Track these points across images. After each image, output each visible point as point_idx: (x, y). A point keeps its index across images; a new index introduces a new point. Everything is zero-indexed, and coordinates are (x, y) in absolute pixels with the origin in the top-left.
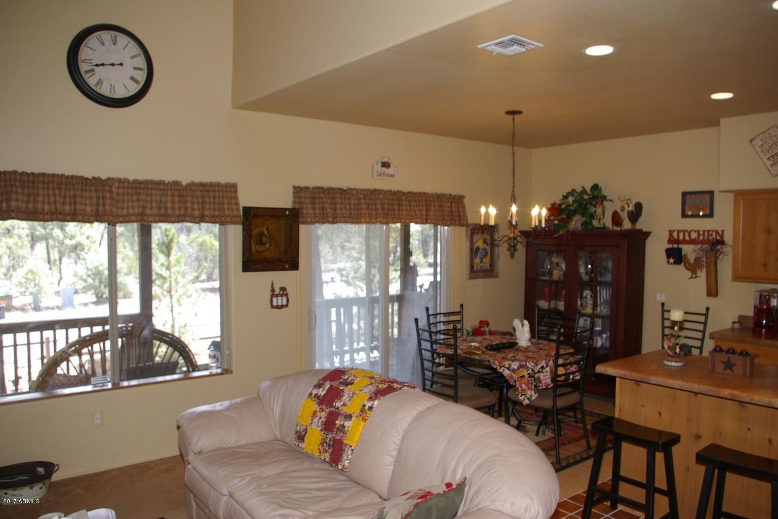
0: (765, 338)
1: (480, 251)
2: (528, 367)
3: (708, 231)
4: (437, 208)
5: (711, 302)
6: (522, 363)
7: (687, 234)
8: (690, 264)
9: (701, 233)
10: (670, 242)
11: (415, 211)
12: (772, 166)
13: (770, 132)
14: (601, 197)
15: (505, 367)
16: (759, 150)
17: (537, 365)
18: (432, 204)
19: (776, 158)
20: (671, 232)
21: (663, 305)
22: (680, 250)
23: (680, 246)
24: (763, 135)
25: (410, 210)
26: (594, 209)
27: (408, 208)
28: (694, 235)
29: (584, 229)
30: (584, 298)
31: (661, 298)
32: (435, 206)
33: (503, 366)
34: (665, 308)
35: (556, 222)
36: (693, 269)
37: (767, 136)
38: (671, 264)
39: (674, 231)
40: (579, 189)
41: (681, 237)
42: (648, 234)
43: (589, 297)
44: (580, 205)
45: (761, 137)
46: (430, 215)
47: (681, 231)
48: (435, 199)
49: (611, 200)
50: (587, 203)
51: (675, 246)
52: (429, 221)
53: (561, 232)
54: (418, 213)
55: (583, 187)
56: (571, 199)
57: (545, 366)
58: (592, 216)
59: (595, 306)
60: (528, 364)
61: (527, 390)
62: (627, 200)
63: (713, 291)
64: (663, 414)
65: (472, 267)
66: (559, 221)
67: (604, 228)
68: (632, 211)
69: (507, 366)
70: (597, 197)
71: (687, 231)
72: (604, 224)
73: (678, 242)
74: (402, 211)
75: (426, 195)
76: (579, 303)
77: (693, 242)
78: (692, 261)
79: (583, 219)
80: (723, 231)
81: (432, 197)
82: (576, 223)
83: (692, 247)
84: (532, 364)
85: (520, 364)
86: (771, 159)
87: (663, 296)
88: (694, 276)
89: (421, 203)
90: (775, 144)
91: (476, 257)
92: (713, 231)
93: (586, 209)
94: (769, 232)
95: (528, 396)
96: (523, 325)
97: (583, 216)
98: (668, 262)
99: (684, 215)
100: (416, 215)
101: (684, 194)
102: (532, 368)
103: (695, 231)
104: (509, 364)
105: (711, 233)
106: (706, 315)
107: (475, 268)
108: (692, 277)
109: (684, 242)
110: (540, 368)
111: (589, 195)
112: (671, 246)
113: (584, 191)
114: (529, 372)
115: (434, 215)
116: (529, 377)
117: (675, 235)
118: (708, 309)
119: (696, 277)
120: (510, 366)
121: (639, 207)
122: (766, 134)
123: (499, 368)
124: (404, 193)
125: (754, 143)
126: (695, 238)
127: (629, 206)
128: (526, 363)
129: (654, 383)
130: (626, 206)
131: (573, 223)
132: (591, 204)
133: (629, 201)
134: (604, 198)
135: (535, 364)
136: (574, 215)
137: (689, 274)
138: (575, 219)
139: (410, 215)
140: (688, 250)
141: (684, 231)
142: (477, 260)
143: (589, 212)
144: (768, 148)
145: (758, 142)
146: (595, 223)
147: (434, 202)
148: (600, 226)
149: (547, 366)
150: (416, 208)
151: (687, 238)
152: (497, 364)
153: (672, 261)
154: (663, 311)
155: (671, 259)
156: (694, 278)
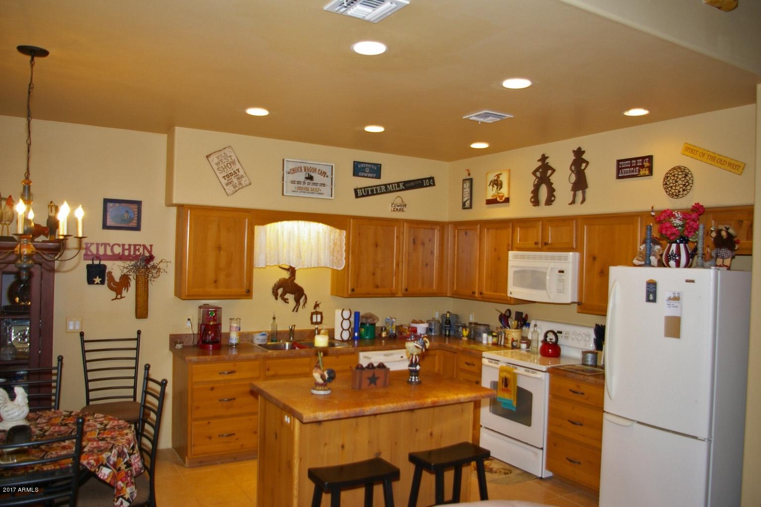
0: (213, 354)
3: (135, 246)
5: (141, 324)
7: (109, 249)
8: (115, 283)
9: (127, 247)
10: (87, 257)
12: (227, 184)
13: (225, 151)
16: (215, 167)
19: (230, 177)
21: (82, 334)
22: (103, 267)
23: (103, 262)
24: (219, 153)
28: (118, 250)
31: (74, 326)
34: (85, 338)
36: (119, 287)
37: (223, 155)
38: (97, 284)
39: (92, 244)
41: (102, 252)
45: (217, 154)
47: (102, 244)
51: (96, 262)
63: (142, 311)
71: (109, 244)
73: (98, 257)
77: (120, 257)
78: (117, 279)
80: (151, 246)
83: (118, 263)
86: (226, 178)
87: (78, 324)
88: (119, 296)
90: (230, 164)
92: (140, 245)
94: (219, 248)
95: (127, 496)
99: (105, 227)
101: (106, 201)
103: (119, 245)
105: (137, 247)
106: (138, 339)
108: (116, 298)
109: (107, 257)
112: (91, 262)
116: (126, 468)
117: (93, 248)
118: (139, 333)
119: (122, 297)
120: (108, 461)
122: (222, 153)
123: (96, 470)
125: (210, 159)
126: (120, 253)
137: (113, 294)
140: (116, 269)
141: (105, 245)
144: (224, 167)
145: (214, 159)
149: (135, 444)
151: (109, 253)
152: (95, 465)
153: (98, 280)
154: (83, 342)
155: (98, 277)
156: (118, 299)
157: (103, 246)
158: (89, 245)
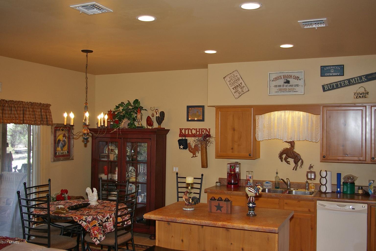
1: (61, 142)
2: (98, 219)
4: (31, 112)
5: (204, 171)
6: (94, 217)
7: (190, 131)
8: (192, 148)
9: (198, 130)
10: (180, 135)
11: (15, 114)
12: (235, 93)
13: (234, 73)
14: (140, 107)
15: (83, 221)
16: (228, 83)
17: (104, 217)
18: (28, 109)
19: (237, 88)
20: (181, 130)
21: (177, 174)
22: (186, 140)
23: (186, 138)
24: (230, 75)
25: (11, 113)
26: (136, 115)
27: (10, 112)
28: (194, 132)
29: (129, 128)
30: (130, 171)
31: (176, 170)
32: (29, 111)
33: (82, 220)
35: (112, 123)
36: (194, 152)
37: (233, 76)
38: (182, 149)
39: (183, 129)
40: (126, 102)
41: (187, 133)
42: (168, 131)
43: (132, 171)
44: (126, 113)
45: (229, 76)
46: (26, 118)
47: (187, 129)
48: (30, 106)
49: (146, 110)
50: (131, 111)
51: (184, 138)
52: (25, 122)
53: (115, 130)
54: (17, 116)
55: (129, 101)
56: (121, 108)
57: (109, 217)
58: (134, 120)
59: (137, 176)
60: (98, 217)
61: (98, 234)
62: (156, 110)
63: (205, 165)
64: (184, 240)
65: (55, 153)
66: (114, 122)
67: (142, 127)
68: (159, 117)
69: (84, 219)
70: (137, 108)
71: (190, 129)
72: (142, 125)
73: (185, 135)
74: (5, 114)
75: (23, 103)
76: (127, 175)
77: (194, 136)
78: (193, 147)
79: (129, 122)
80: (209, 129)
81: (27, 105)
82: (124, 124)
83: (193, 138)
84: (101, 217)
85: (93, 217)
86: (234, 89)
87: (177, 168)
88: (194, 156)
89: (19, 109)
90: (236, 80)
91: (58, 146)
92: (204, 129)
93: (131, 115)
94: (234, 130)
95: (99, 238)
96: (93, 191)
97: (129, 120)
98: (180, 148)
99: (188, 120)
100: (16, 117)
101: (188, 107)
102: (101, 219)
103: (194, 129)
104: (86, 218)
105: (203, 130)
106: (201, 179)
107: (57, 154)
108: (193, 157)
109: (189, 136)
110: (106, 219)
111: (132, 106)
112: (181, 138)
113: (129, 103)
114: (99, 222)
115: (28, 118)
116: (99, 226)
117: (183, 131)
118: (202, 175)
119: (196, 156)
120: (86, 220)
121: (162, 114)
122: (232, 74)
123: (79, 221)
124: (6, 101)
125: (225, 79)
127: (157, 114)
128: (97, 217)
129: (179, 222)
130: (155, 114)
131: (123, 123)
132: (134, 112)
133: (157, 111)
134: (141, 108)
135: (103, 216)
136: (123, 119)
137: (192, 155)
138: (124, 121)
139: (11, 117)
140: (191, 141)
141: (188, 129)
142: (59, 149)
143: (133, 116)
144: (233, 83)
145: (228, 79)
146: (136, 124)
147: (29, 108)
148: (139, 126)
149: (110, 218)
150: (16, 112)
151: (190, 133)
152: (78, 219)
153: (182, 147)
154: (178, 177)
155: (182, 146)
156: (194, 157)
157: (187, 130)
158: (181, 129)
